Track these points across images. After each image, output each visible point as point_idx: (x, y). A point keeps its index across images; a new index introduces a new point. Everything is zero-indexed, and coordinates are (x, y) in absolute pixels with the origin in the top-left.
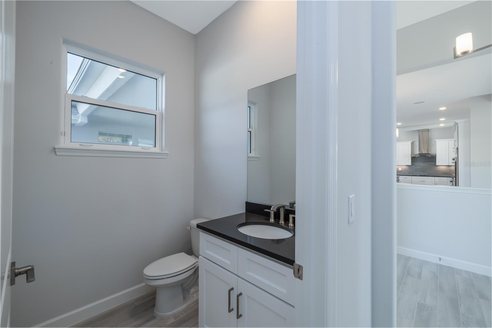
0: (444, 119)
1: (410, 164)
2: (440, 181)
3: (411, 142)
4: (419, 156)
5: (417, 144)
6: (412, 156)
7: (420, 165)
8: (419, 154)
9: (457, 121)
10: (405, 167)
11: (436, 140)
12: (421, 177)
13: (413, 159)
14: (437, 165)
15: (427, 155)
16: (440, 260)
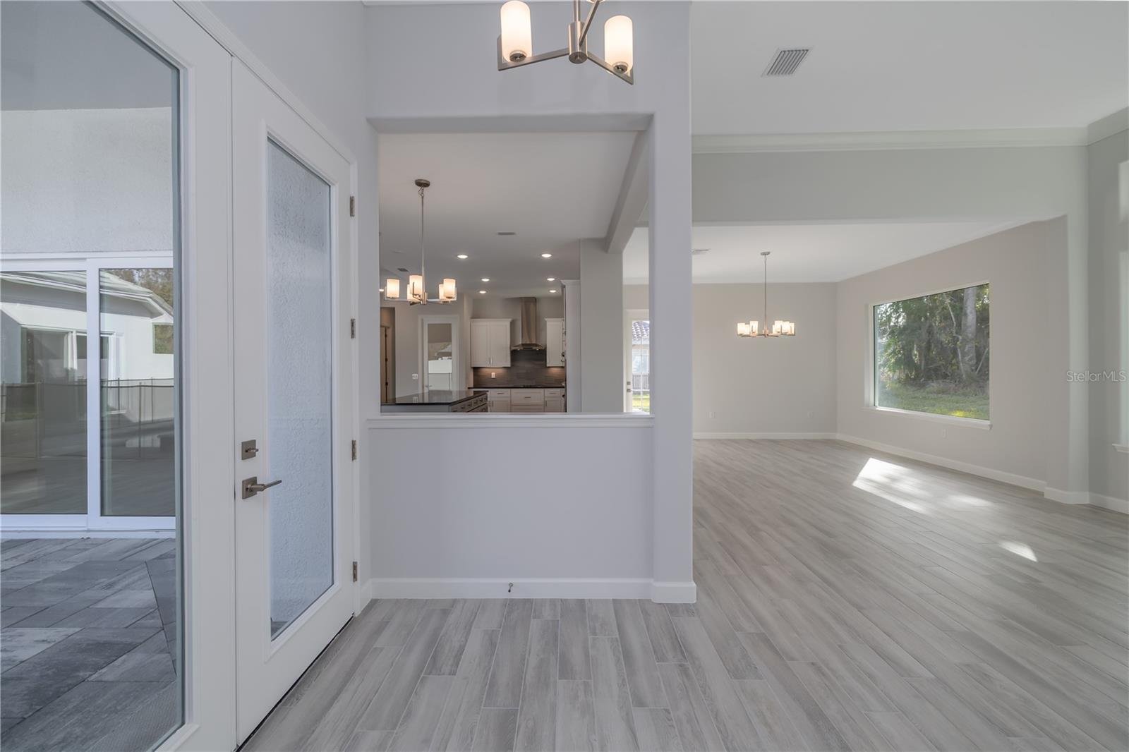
0: (553, 279)
1: (509, 365)
2: (553, 395)
3: (510, 320)
4: (522, 348)
5: (519, 324)
6: (513, 348)
7: (525, 366)
8: (523, 345)
9: (564, 282)
10: (501, 371)
11: (546, 319)
12: (527, 390)
13: (514, 354)
14: (548, 365)
15: (534, 348)
16: (509, 591)
